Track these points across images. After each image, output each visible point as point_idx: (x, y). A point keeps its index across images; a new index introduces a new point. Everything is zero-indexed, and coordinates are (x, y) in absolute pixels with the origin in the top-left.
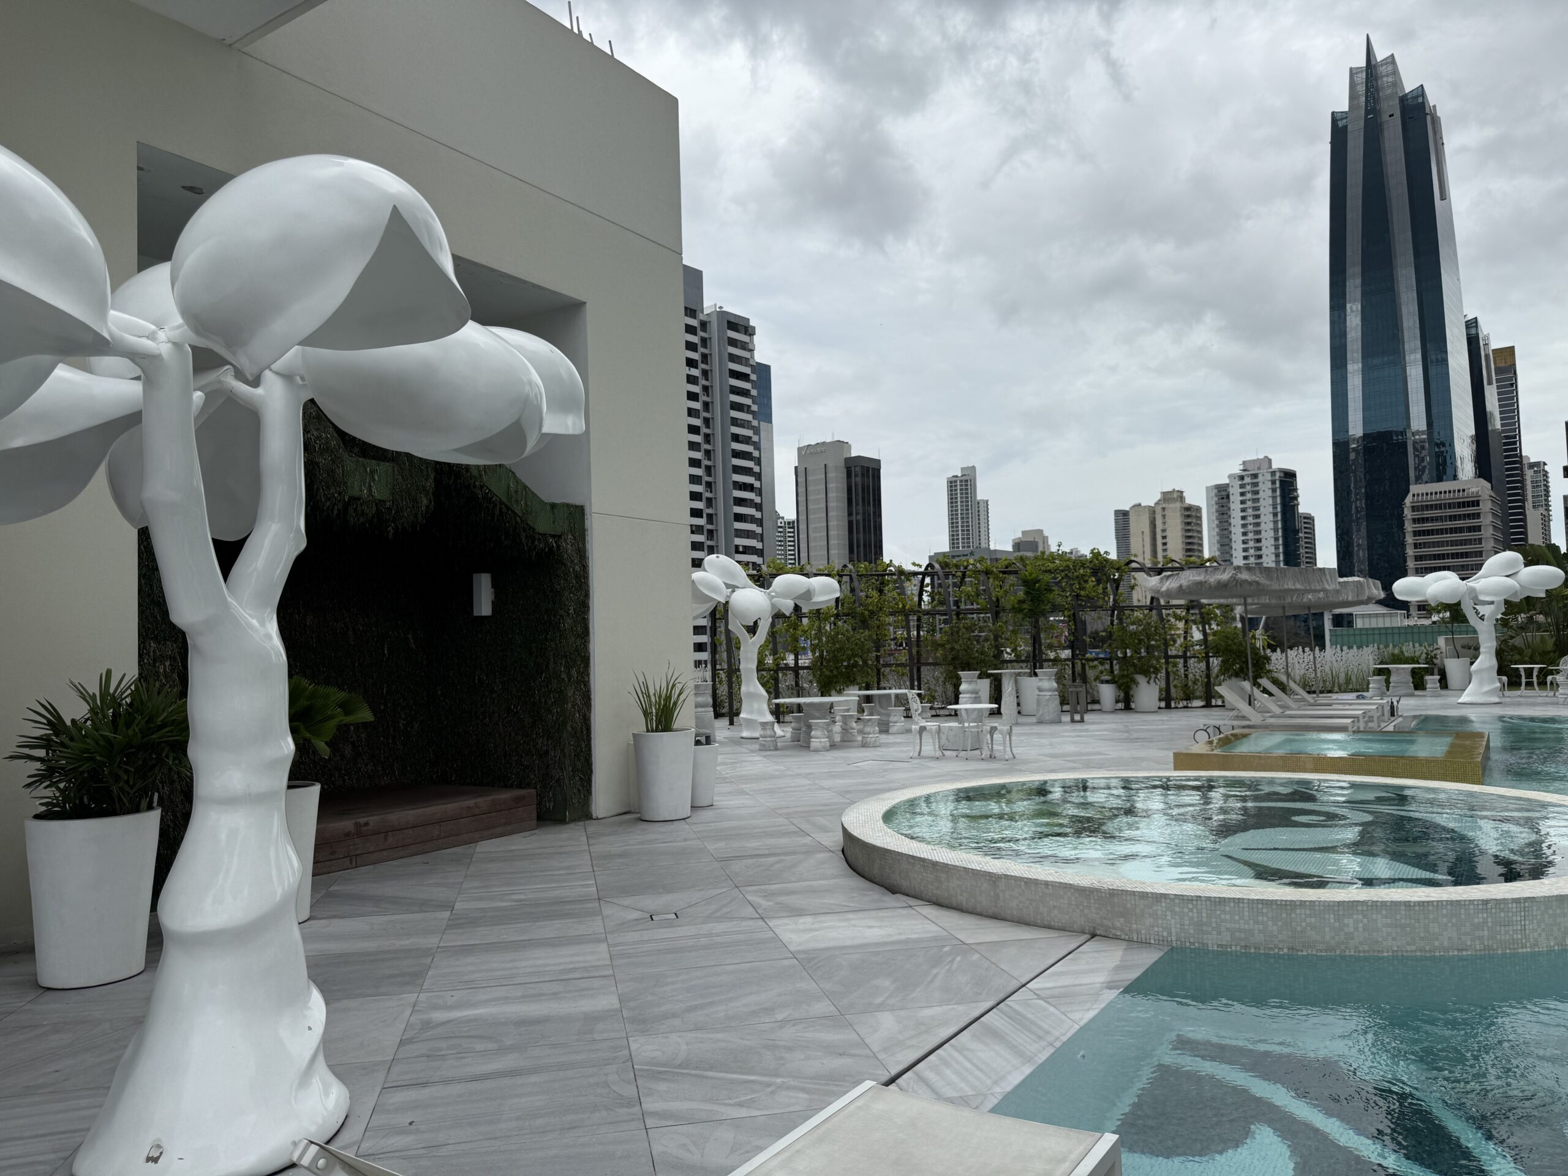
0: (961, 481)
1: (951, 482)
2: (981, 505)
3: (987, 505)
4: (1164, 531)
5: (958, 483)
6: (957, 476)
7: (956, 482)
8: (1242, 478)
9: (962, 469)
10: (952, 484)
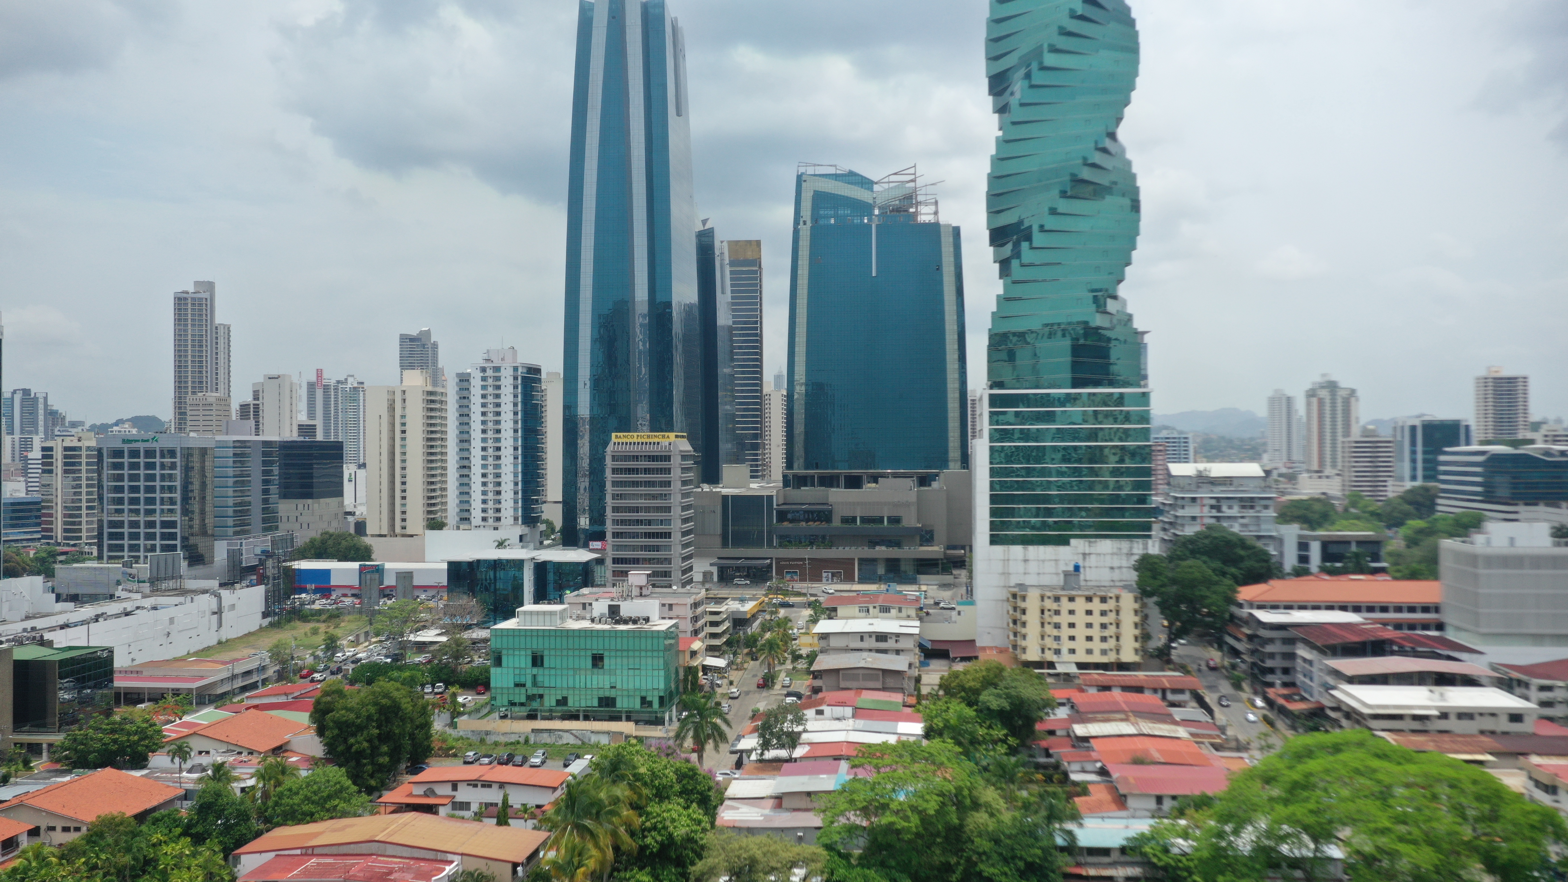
0: (193, 299)
1: (180, 299)
2: (221, 331)
3: (229, 331)
4: (403, 417)
5: (189, 301)
6: (187, 293)
7: (186, 299)
8: (483, 370)
9: (197, 283)
10: (181, 301)
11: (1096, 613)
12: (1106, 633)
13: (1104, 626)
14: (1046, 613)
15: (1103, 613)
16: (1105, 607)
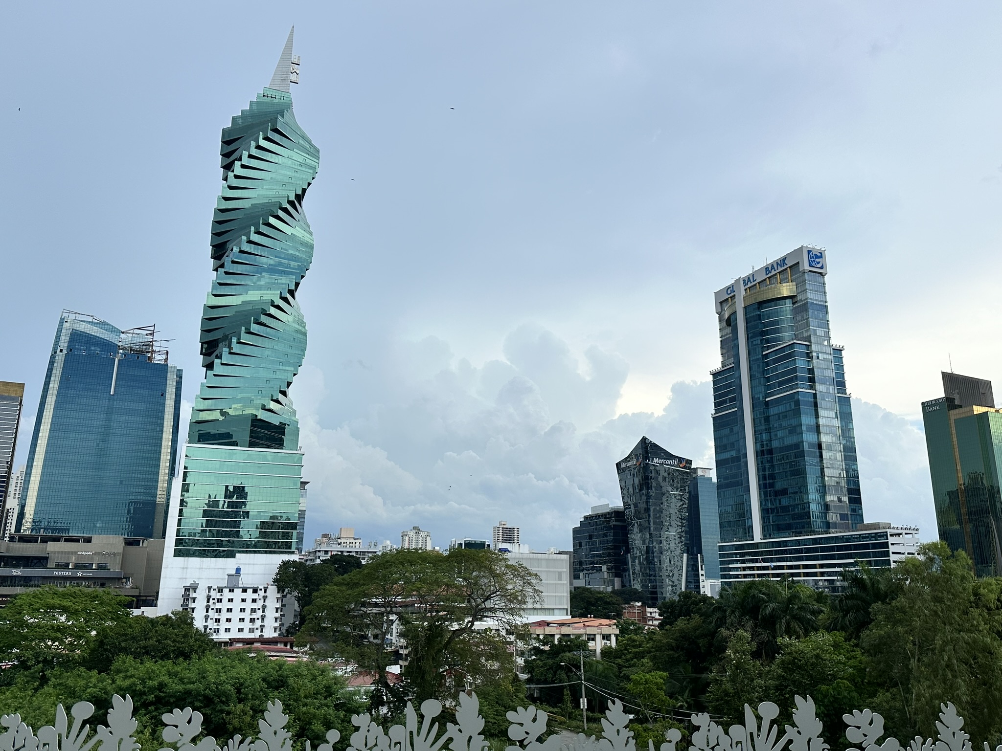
11: (249, 601)
12: (254, 616)
13: (253, 611)
14: (211, 601)
15: (254, 601)
16: (255, 596)
